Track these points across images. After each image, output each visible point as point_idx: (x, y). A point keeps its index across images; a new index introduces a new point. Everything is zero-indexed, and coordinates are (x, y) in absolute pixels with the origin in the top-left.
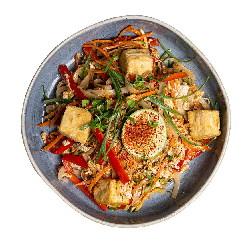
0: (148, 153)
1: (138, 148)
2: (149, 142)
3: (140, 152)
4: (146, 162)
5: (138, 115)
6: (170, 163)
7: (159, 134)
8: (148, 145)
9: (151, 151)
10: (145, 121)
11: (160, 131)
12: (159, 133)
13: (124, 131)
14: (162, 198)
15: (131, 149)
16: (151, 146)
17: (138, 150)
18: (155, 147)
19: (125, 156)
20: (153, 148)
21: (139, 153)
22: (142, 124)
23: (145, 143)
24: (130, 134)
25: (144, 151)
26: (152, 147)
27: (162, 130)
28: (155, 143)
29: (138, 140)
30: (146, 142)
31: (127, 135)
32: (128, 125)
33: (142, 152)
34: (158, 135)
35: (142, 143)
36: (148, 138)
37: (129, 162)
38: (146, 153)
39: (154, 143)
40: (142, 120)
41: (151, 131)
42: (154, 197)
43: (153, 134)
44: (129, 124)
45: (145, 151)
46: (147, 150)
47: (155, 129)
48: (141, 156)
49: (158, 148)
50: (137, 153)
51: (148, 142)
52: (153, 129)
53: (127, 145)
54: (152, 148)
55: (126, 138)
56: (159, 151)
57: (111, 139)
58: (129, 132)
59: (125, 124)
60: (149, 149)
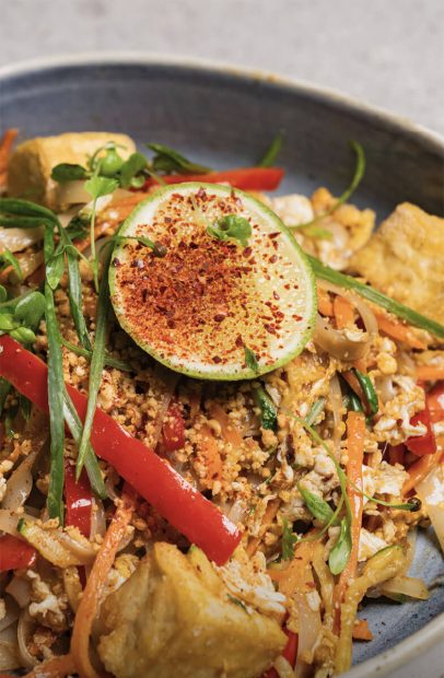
0: (265, 345)
1: (209, 340)
2: (247, 306)
3: (228, 352)
4: (276, 434)
5: (150, 223)
6: (376, 427)
7: (272, 261)
8: (247, 316)
9: (273, 333)
10: (190, 231)
11: (271, 251)
12: (267, 259)
13: (120, 299)
14: (420, 616)
15: (184, 355)
16: (264, 317)
17: (213, 347)
18: (281, 315)
19: (172, 419)
20: (273, 321)
21: (226, 360)
22: (182, 245)
23: (233, 315)
24: (150, 298)
25: (239, 342)
26: (269, 319)
27: (275, 244)
28: (275, 303)
29: (194, 311)
30: (232, 310)
31: (138, 308)
32: (128, 271)
33: (233, 350)
34: (271, 268)
35: (219, 319)
36: (235, 292)
37: (202, 459)
38: (255, 348)
39: (269, 304)
40: (174, 231)
41: (234, 259)
42: (384, 630)
43: (247, 270)
44: (129, 265)
45: (247, 340)
46: (251, 337)
47: (248, 251)
48: (238, 366)
49: (294, 316)
50: (217, 360)
51: (243, 306)
52: (240, 251)
53: (159, 346)
54: (269, 323)
55: (142, 320)
56: (304, 324)
57: (80, 371)
58: (145, 294)
59: (113, 272)
60: (260, 327)
